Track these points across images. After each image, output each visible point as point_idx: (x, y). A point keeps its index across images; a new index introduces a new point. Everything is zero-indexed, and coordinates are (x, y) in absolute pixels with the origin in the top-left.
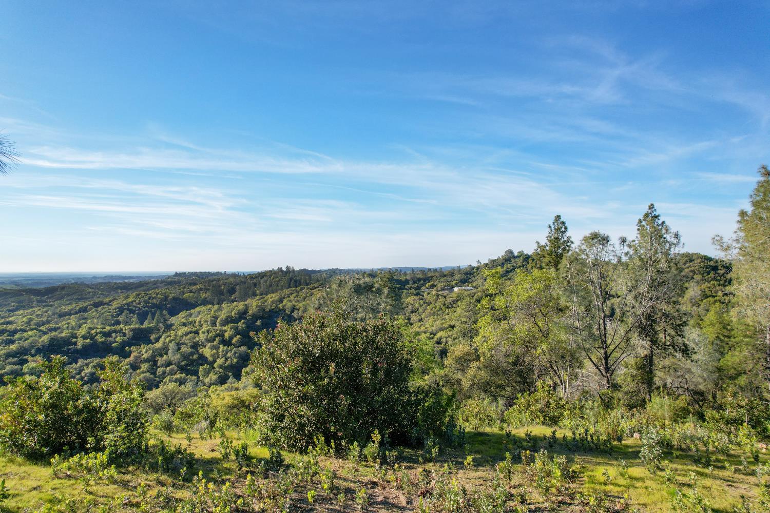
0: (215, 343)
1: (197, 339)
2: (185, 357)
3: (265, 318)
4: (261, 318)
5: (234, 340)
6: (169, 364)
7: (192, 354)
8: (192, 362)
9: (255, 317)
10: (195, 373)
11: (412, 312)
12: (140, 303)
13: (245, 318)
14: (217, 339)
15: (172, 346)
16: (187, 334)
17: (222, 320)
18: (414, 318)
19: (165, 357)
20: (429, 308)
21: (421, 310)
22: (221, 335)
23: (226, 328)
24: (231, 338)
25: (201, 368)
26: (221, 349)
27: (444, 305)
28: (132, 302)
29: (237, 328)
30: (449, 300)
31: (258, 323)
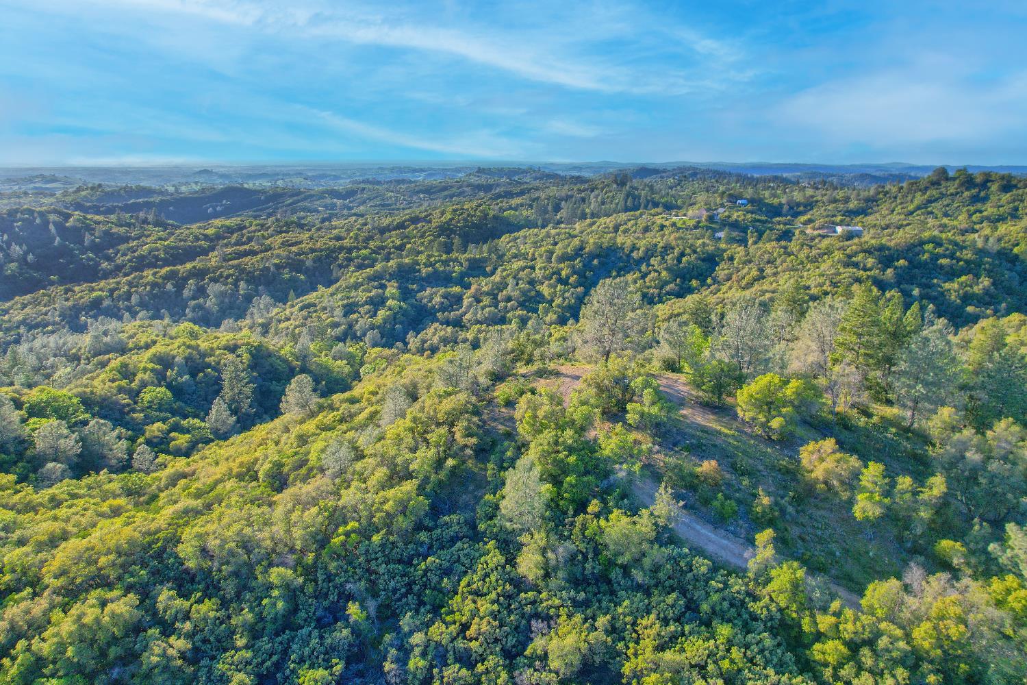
0: (552, 282)
1: (533, 275)
2: (524, 293)
3: (603, 257)
4: (598, 256)
5: (572, 280)
6: (509, 299)
7: (530, 291)
8: (530, 299)
9: (593, 256)
10: (535, 311)
11: (768, 262)
12: (459, 222)
13: (582, 256)
14: (554, 277)
15: (511, 281)
16: (523, 269)
17: (557, 256)
18: (769, 270)
19: (505, 292)
20: (789, 259)
21: (779, 261)
22: (558, 273)
23: (562, 265)
24: (568, 278)
25: (541, 307)
26: (558, 288)
27: (808, 257)
28: (451, 219)
29: (573, 267)
30: (814, 252)
31: (595, 262)
